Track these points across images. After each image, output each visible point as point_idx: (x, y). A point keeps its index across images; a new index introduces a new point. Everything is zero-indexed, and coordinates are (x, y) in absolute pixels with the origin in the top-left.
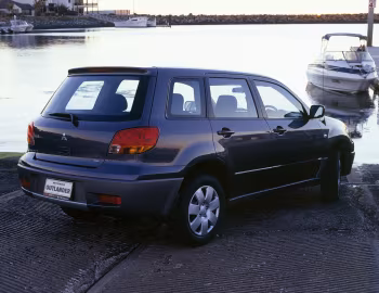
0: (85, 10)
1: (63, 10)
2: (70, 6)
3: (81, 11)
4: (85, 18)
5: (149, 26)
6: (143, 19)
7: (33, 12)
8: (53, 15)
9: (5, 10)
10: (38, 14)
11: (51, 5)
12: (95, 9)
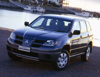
0: (63, 5)
1: (54, 4)
2: (57, 3)
3: (61, 6)
4: (63, 9)
5: (89, 17)
6: (87, 13)
7: (42, 3)
8: (51, 6)
9: (32, 1)
10: (44, 5)
11: (50, 2)
12: (67, 6)
